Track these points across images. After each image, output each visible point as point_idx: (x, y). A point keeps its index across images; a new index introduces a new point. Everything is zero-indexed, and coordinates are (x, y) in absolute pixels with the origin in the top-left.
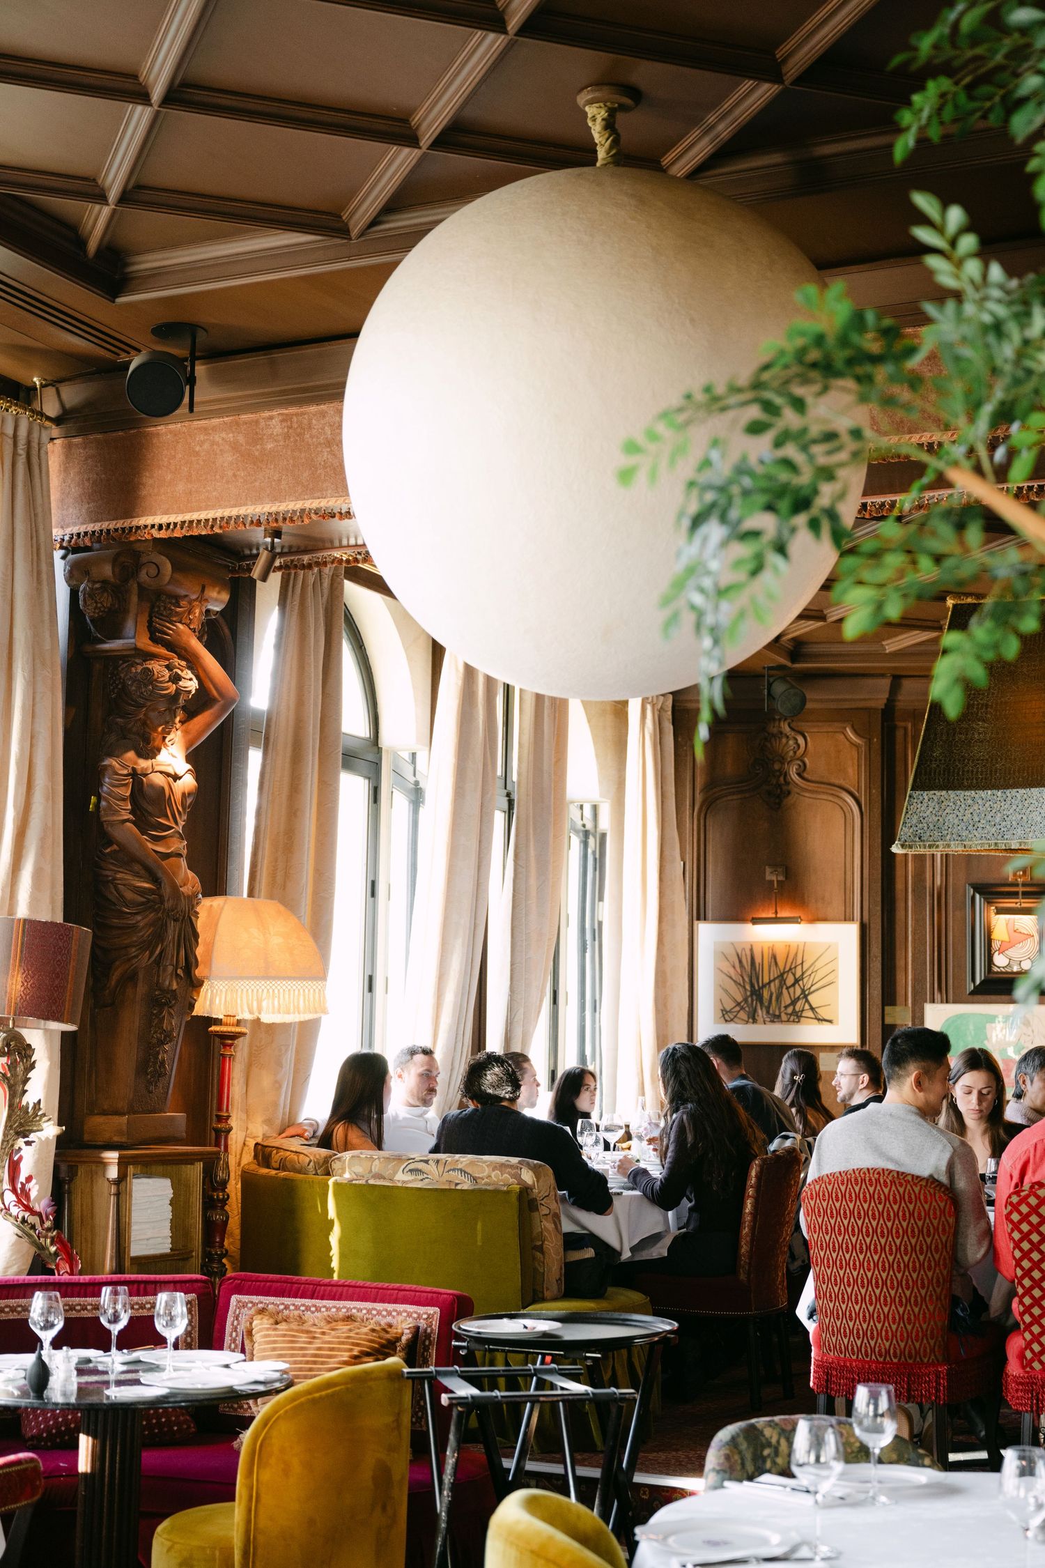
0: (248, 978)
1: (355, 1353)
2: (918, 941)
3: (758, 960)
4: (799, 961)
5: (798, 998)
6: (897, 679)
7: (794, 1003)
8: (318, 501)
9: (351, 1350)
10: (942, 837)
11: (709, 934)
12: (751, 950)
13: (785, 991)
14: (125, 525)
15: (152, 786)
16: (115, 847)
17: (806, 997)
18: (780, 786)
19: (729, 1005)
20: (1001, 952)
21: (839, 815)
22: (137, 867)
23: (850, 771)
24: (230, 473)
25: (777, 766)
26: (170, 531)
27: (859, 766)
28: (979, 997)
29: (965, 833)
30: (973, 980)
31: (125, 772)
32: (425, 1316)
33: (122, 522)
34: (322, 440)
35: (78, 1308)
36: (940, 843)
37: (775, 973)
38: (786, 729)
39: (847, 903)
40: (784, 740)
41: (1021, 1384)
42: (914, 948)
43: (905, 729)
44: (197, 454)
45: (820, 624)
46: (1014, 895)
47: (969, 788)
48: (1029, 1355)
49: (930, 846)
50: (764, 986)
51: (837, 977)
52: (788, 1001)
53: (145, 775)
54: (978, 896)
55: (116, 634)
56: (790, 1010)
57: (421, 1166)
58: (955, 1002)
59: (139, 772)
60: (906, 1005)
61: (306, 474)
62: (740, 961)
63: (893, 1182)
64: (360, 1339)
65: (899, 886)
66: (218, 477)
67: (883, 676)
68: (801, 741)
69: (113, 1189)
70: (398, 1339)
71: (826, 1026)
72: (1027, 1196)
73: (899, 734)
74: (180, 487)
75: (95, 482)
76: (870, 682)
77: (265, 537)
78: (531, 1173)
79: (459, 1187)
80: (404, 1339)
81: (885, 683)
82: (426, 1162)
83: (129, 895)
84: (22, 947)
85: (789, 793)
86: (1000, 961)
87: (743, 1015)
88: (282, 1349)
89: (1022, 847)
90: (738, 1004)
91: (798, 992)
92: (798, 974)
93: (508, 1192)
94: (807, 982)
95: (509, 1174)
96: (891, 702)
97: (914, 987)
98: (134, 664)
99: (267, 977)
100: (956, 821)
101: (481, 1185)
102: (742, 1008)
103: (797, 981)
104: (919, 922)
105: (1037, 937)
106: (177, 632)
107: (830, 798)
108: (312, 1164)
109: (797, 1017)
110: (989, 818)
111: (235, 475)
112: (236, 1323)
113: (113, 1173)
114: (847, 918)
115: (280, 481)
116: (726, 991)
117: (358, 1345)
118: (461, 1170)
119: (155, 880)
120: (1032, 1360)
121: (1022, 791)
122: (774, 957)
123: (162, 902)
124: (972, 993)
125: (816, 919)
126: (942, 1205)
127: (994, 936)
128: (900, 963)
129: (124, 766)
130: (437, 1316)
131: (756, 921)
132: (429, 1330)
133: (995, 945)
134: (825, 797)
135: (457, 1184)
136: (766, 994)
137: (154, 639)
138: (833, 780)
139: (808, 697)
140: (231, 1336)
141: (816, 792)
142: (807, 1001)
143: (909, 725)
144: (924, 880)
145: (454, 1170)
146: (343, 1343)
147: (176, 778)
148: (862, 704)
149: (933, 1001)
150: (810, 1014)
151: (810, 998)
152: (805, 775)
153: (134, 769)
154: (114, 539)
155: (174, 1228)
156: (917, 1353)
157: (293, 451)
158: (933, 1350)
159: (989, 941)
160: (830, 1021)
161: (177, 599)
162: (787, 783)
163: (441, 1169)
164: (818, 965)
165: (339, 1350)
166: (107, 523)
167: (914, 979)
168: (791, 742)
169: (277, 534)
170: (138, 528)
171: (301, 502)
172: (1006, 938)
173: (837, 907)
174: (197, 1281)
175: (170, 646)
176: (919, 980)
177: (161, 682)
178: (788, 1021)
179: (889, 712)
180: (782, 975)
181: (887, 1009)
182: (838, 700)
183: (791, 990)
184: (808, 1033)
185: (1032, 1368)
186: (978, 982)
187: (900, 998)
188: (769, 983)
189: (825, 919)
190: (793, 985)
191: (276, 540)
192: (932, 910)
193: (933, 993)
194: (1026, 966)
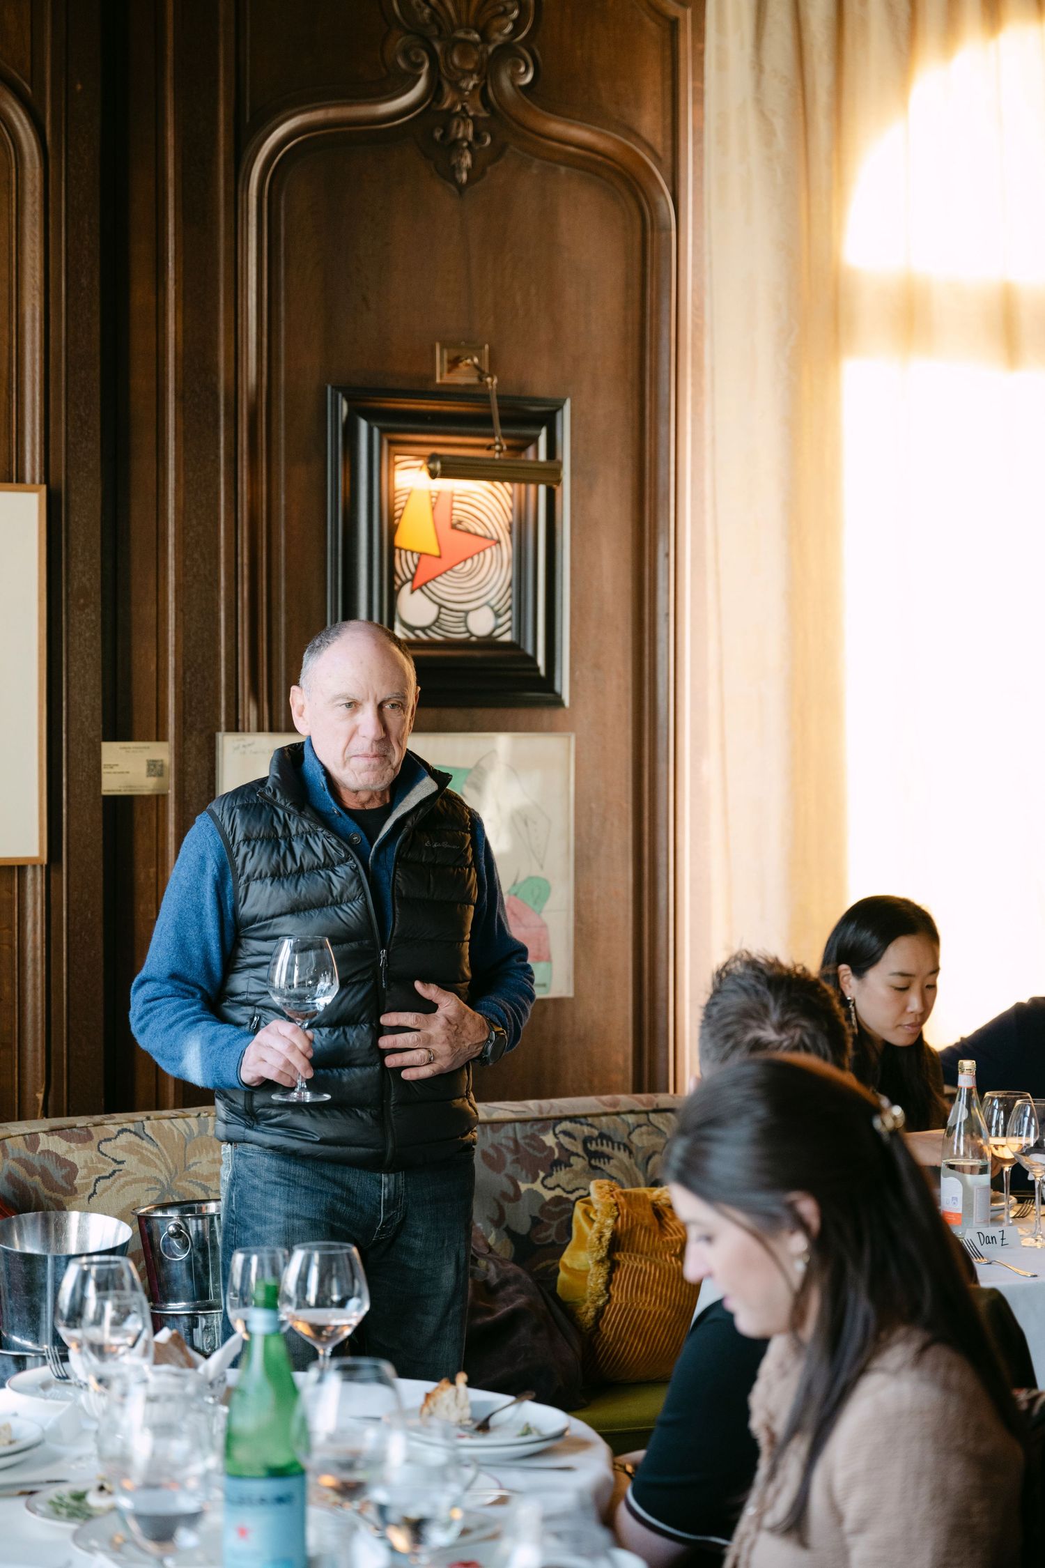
2: (197, 547)
20: (420, 587)
42: (182, 568)
54: (363, 425)
65: (141, 382)
86: (415, 609)
97: (181, 681)
104: (199, 493)
105: (508, 545)
127: (401, 539)
128: (143, 613)
133: (404, 565)
144: (212, 369)
149: (235, 726)
159: (390, 553)
167: (184, 664)
172: (431, 546)
176: (196, 664)
181: (109, 747)
187: (143, 718)
192: (233, 460)
193: (234, 705)
194: (481, 624)
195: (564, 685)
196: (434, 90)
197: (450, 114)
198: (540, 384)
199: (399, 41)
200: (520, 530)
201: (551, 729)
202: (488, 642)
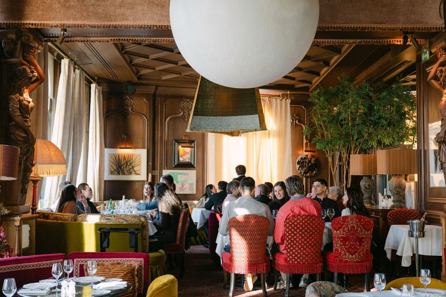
0: (46, 164)
1: (125, 273)
2: (161, 154)
3: (120, 158)
4: (131, 159)
5: (131, 169)
6: (157, 86)
7: (130, 169)
8: (89, 22)
9: (124, 272)
10: (201, 128)
11: (107, 151)
12: (119, 156)
13: (127, 166)
14: (19, 22)
15: (25, 105)
16: (14, 123)
17: (133, 168)
18: (126, 113)
19: (113, 170)
20: (181, 157)
21: (142, 121)
22: (21, 130)
23: (145, 109)
24: (58, 10)
25: (126, 107)
26: (36, 26)
27: (147, 109)
28: (176, 168)
29: (206, 127)
30: (175, 164)
31: (17, 100)
32: (139, 261)
33: (18, 21)
34: (91, 3)
35: (28, 266)
36: (200, 130)
37: (125, 162)
38: (128, 97)
39: (144, 144)
40: (128, 101)
41: (286, 266)
42: (160, 156)
43: (158, 99)
44: (46, 3)
45: (153, 70)
46: (186, 143)
47: (207, 116)
48: (288, 259)
49: (198, 130)
50: (122, 165)
51: (141, 163)
52: (128, 169)
53: (23, 101)
54: (176, 143)
55: (13, 56)
56: (129, 171)
57: (109, 218)
58: (170, 169)
59: (21, 100)
60: (158, 170)
61: (85, 13)
62: (116, 159)
63: (255, 218)
64: (125, 269)
65: (156, 140)
66: (53, 11)
67: (153, 85)
68: (132, 101)
69: (17, 229)
70: (135, 268)
71: (138, 176)
72: (291, 220)
73: (157, 101)
74: (40, 13)
75: (7, 8)
76: (150, 87)
77: (62, 31)
78: (144, 218)
79: (123, 223)
80: (136, 268)
81: (154, 87)
82: (111, 216)
83: (19, 138)
84: (3, 154)
85: (129, 115)
86: (181, 159)
87: (116, 173)
88: (100, 274)
89: (221, 131)
90: (115, 170)
91: (131, 167)
92: (131, 162)
93: (138, 224)
94: (133, 164)
95: (137, 219)
96: (155, 92)
97: (160, 165)
98: (18, 67)
99: (51, 164)
100: (204, 124)
101: (129, 222)
102: (116, 171)
103: (131, 164)
104: (161, 149)
105: (190, 153)
106: (31, 58)
107: (139, 116)
108: (70, 218)
109: (130, 173)
110: (212, 124)
111: (60, 11)
112: (77, 267)
113: (17, 223)
114: (144, 148)
115: (76, 15)
116: (112, 166)
117: (125, 271)
118: (122, 218)
119: (27, 134)
120: (289, 260)
121: (221, 117)
122: (125, 158)
123: (29, 140)
124: (174, 167)
125: (135, 148)
126: (267, 223)
127: (180, 153)
128: (156, 160)
129: (17, 98)
130: (143, 261)
131: (120, 148)
132: (141, 265)
133: (180, 155)
134: (138, 116)
135: (122, 222)
136: (122, 167)
137: (23, 59)
138: (140, 112)
139: (137, 90)
140: (76, 271)
141: (136, 115)
142: (133, 169)
143: (159, 99)
144: (163, 138)
145: (120, 218)
146: (121, 271)
147: (29, 102)
148: (148, 92)
149: (164, 169)
150: (134, 173)
151: (134, 168)
152: (133, 110)
153: (19, 99)
154: (14, 26)
155: (29, 239)
156: (259, 261)
157: (80, 6)
158: (262, 260)
159: (179, 154)
160: (139, 174)
161: (32, 48)
162: (128, 112)
163: (116, 218)
164: (136, 160)
165: (120, 273)
166: (12, 21)
167: (160, 164)
168: (130, 101)
169: (65, 30)
170: (24, 24)
171: (84, 22)
172: (183, 153)
173: (141, 145)
174: (62, 255)
175: (28, 62)
176: (161, 164)
177: (28, 73)
178: (128, 174)
179: (154, 95)
180: (127, 162)
181: (153, 171)
182: (142, 91)
183: (129, 166)
184: (133, 177)
185: (289, 262)
186: (176, 164)
187: (156, 169)
188: (123, 165)
189: (138, 148)
190: (130, 165)
191: (65, 32)
192: (165, 146)
193: (164, 167)
194: (187, 160)
195: (195, 166)
196: (184, 113)
197: (185, 115)
198: (194, 139)
199: (180, 109)
200: (191, 152)
201: (194, 170)
202: (188, 162)
